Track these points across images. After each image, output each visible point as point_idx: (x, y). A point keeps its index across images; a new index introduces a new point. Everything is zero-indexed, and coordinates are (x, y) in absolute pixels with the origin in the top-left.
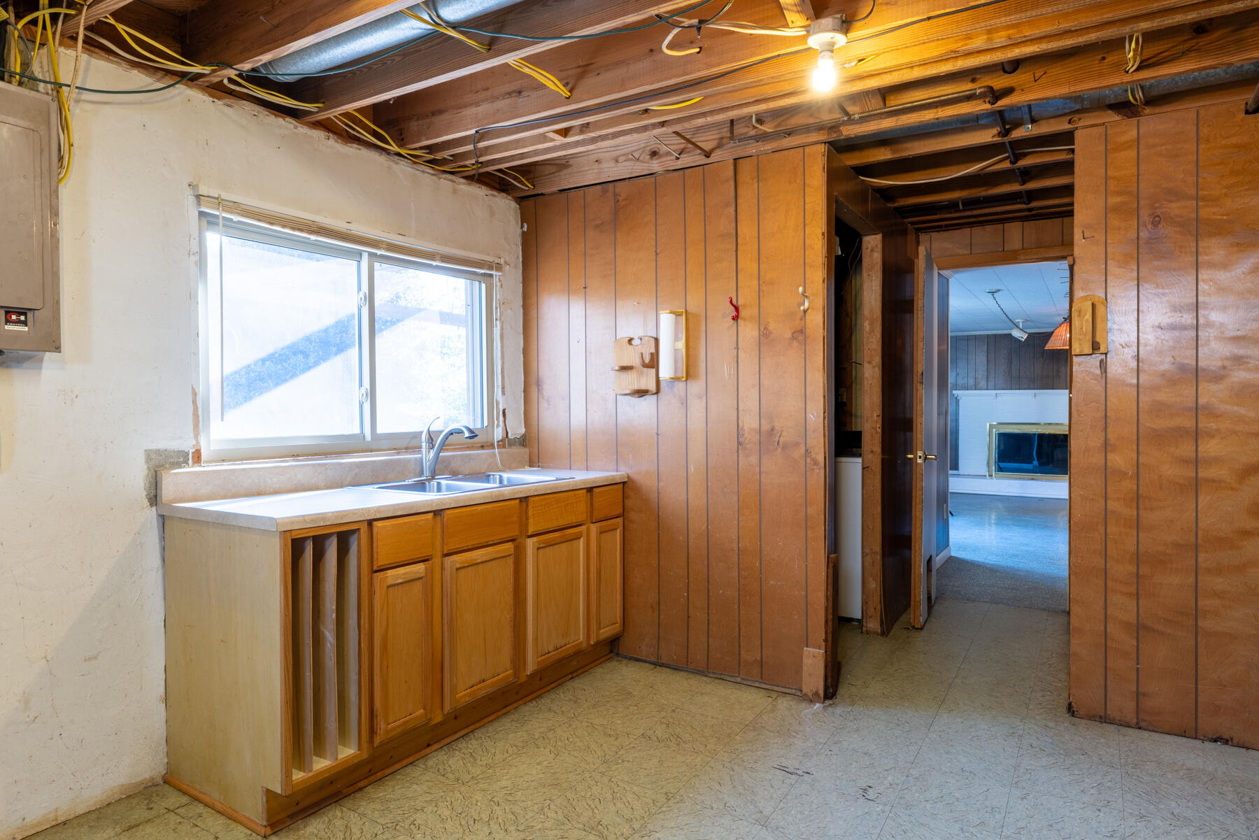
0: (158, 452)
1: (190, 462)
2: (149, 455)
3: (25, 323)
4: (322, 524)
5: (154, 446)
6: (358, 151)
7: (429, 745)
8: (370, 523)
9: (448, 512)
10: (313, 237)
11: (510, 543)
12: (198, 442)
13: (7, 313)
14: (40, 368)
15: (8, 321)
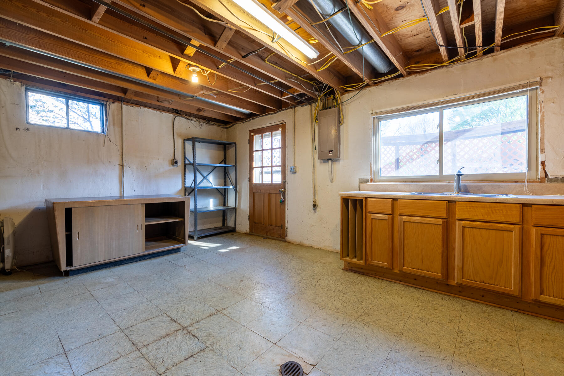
0: (362, 179)
1: (370, 182)
2: (359, 179)
3: (332, 153)
4: (350, 196)
5: (361, 177)
6: (431, 73)
7: (400, 281)
8: (366, 198)
9: (400, 200)
10: (409, 112)
11: (441, 219)
12: (371, 177)
13: (330, 152)
14: (340, 162)
15: (330, 153)
